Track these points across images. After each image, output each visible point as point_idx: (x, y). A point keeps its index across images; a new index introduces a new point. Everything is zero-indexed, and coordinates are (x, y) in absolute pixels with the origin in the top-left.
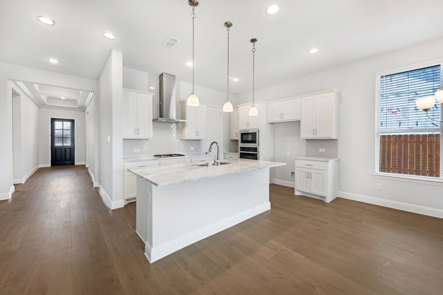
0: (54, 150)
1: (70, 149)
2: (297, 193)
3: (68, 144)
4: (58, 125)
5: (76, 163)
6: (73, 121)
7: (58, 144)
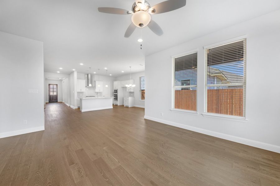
0: (50, 96)
1: (56, 96)
2: (125, 106)
3: (55, 94)
4: (51, 86)
5: (58, 101)
6: (57, 85)
7: (51, 94)
